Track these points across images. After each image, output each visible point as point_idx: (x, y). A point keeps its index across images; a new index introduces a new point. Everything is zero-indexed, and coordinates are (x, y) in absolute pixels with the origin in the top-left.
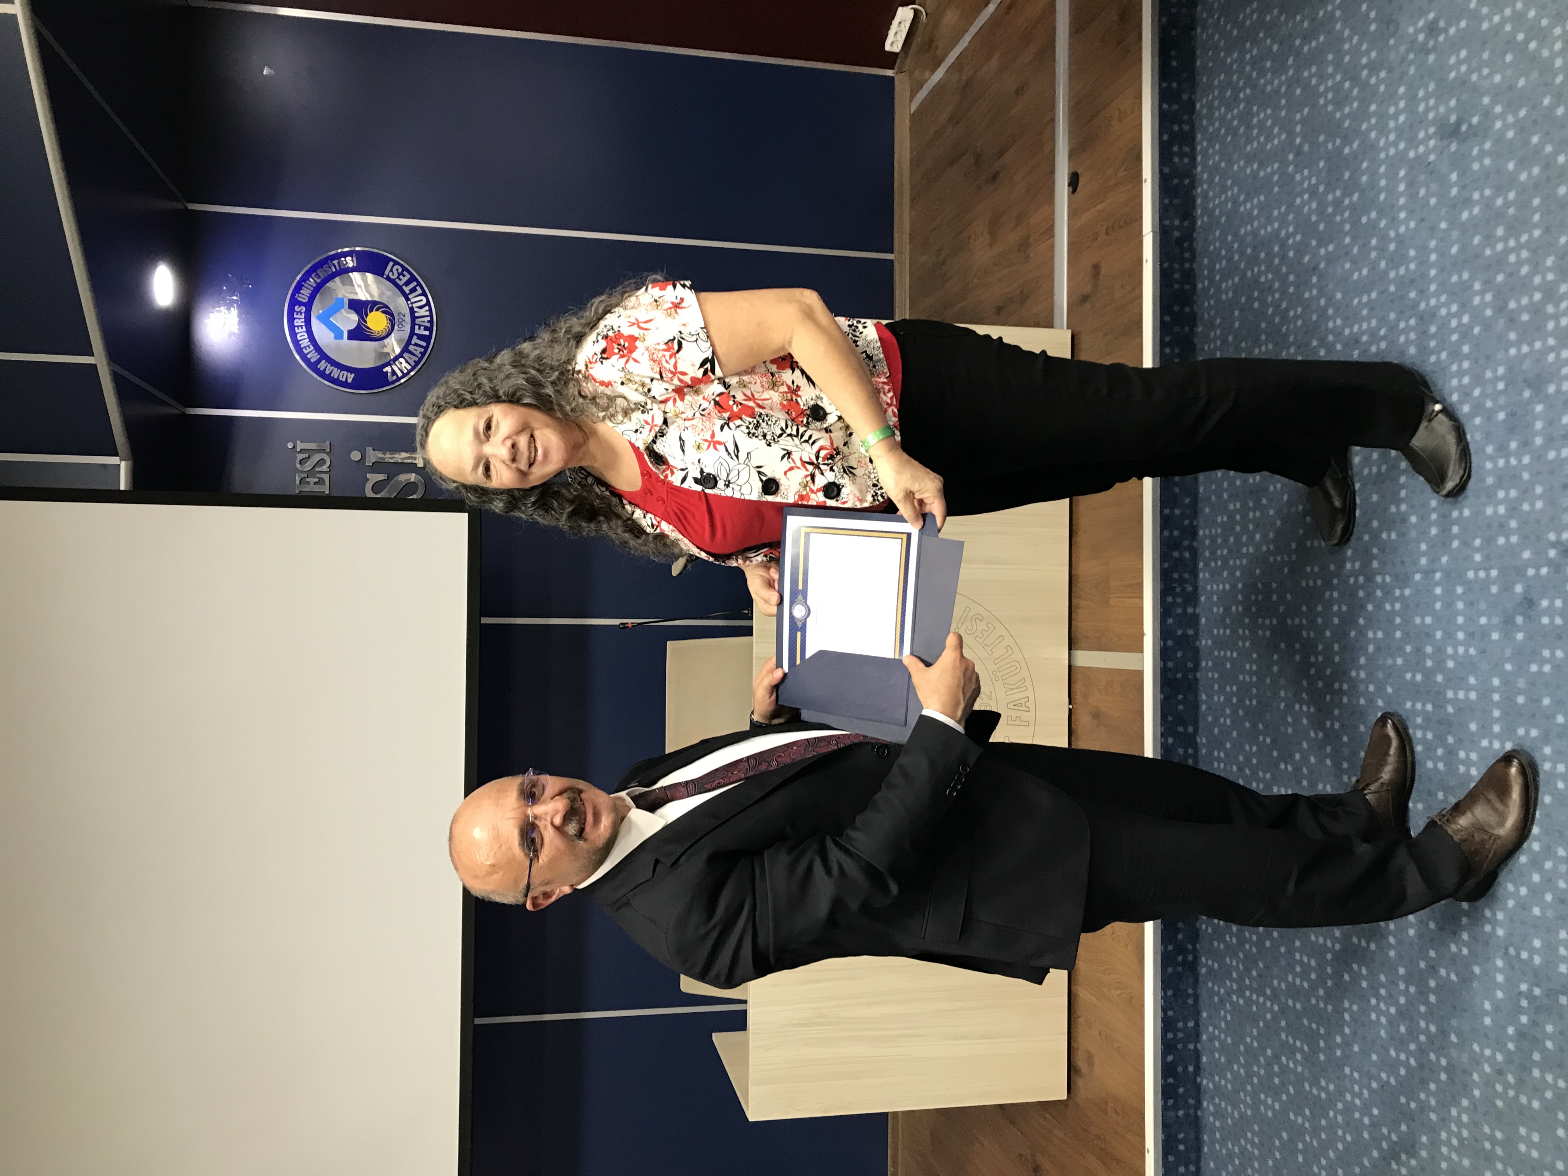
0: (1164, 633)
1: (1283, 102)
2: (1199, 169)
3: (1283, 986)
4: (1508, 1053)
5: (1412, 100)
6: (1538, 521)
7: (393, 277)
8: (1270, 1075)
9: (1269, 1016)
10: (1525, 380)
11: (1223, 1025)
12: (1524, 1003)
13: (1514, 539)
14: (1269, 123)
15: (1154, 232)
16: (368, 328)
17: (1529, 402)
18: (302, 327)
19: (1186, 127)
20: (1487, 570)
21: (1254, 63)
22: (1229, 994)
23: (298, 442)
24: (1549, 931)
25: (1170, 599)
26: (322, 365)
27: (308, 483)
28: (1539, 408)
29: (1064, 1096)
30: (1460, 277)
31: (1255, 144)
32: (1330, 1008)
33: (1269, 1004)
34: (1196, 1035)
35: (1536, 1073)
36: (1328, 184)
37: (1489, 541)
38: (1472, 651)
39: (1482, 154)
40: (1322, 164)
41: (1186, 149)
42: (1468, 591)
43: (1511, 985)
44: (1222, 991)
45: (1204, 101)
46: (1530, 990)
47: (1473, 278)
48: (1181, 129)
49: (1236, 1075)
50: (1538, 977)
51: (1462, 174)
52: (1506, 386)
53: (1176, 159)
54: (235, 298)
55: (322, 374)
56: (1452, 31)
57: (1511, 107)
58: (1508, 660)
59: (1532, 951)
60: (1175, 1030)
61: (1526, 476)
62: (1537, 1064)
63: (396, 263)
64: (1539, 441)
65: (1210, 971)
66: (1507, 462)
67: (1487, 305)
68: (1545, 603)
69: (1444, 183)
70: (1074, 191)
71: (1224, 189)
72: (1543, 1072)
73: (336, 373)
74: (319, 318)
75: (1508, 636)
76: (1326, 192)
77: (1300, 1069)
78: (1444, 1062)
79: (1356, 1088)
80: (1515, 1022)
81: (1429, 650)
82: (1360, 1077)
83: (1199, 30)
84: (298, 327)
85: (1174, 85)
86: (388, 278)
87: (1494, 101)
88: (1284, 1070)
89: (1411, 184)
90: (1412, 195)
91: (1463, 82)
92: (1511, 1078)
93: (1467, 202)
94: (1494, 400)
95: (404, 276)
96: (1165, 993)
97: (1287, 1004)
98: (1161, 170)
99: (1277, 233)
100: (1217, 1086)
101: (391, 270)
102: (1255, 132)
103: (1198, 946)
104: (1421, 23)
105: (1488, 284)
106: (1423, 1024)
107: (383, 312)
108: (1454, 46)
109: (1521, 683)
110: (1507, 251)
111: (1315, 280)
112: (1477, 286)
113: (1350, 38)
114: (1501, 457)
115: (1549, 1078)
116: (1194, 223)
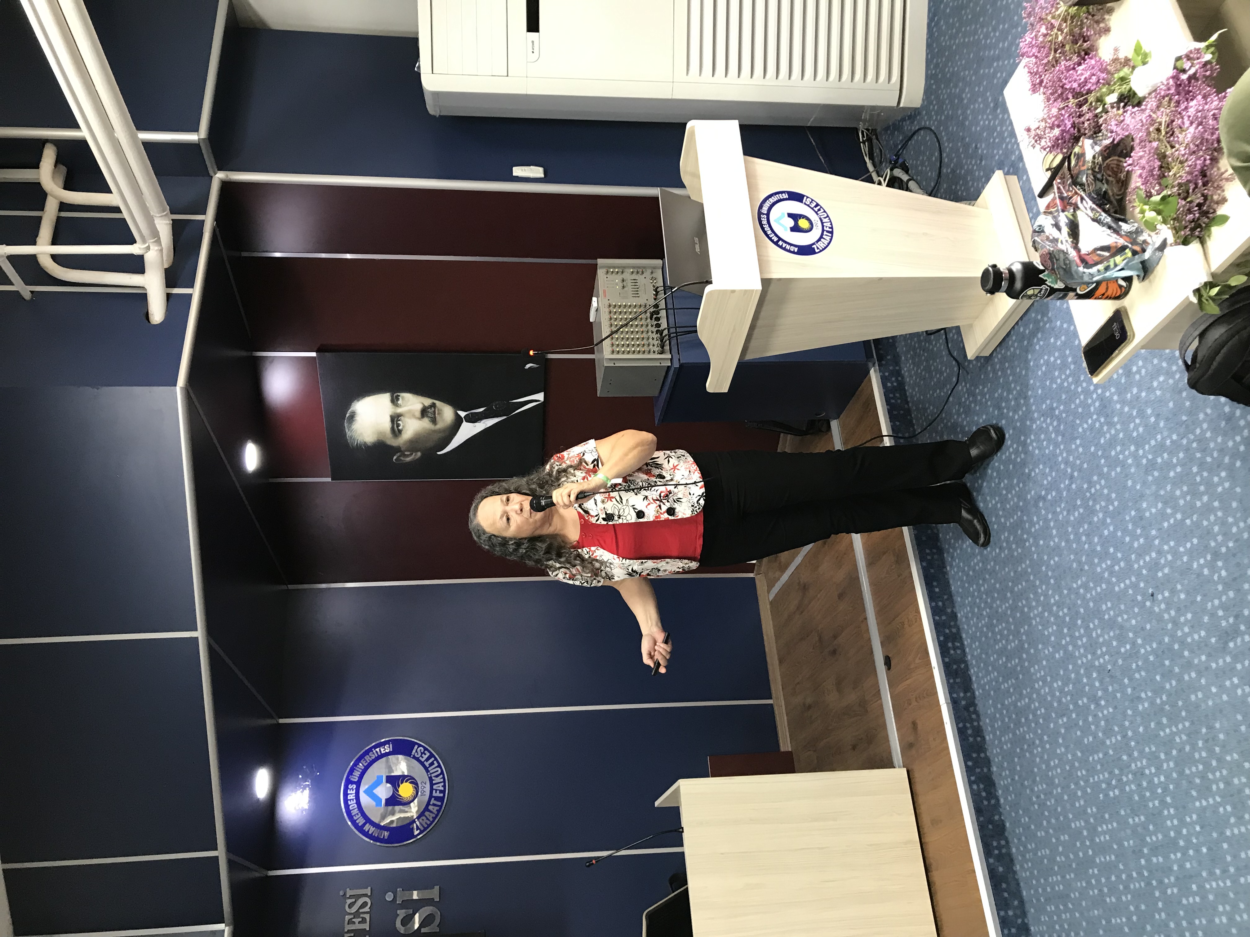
2: (969, 658)
7: (418, 756)
14: (1005, 632)
15: (947, 703)
16: (400, 796)
18: (353, 800)
19: (954, 630)
21: (987, 593)
23: (348, 890)
26: (367, 827)
31: (1000, 645)
41: (957, 645)
45: (962, 613)
48: (951, 631)
53: (952, 652)
55: (366, 834)
63: (420, 746)
70: (889, 669)
73: (376, 832)
74: (365, 792)
83: (948, 568)
84: (351, 800)
85: (940, 604)
86: (415, 758)
95: (425, 754)
98: (943, 661)
101: (416, 751)
107: (410, 783)
116: (974, 693)
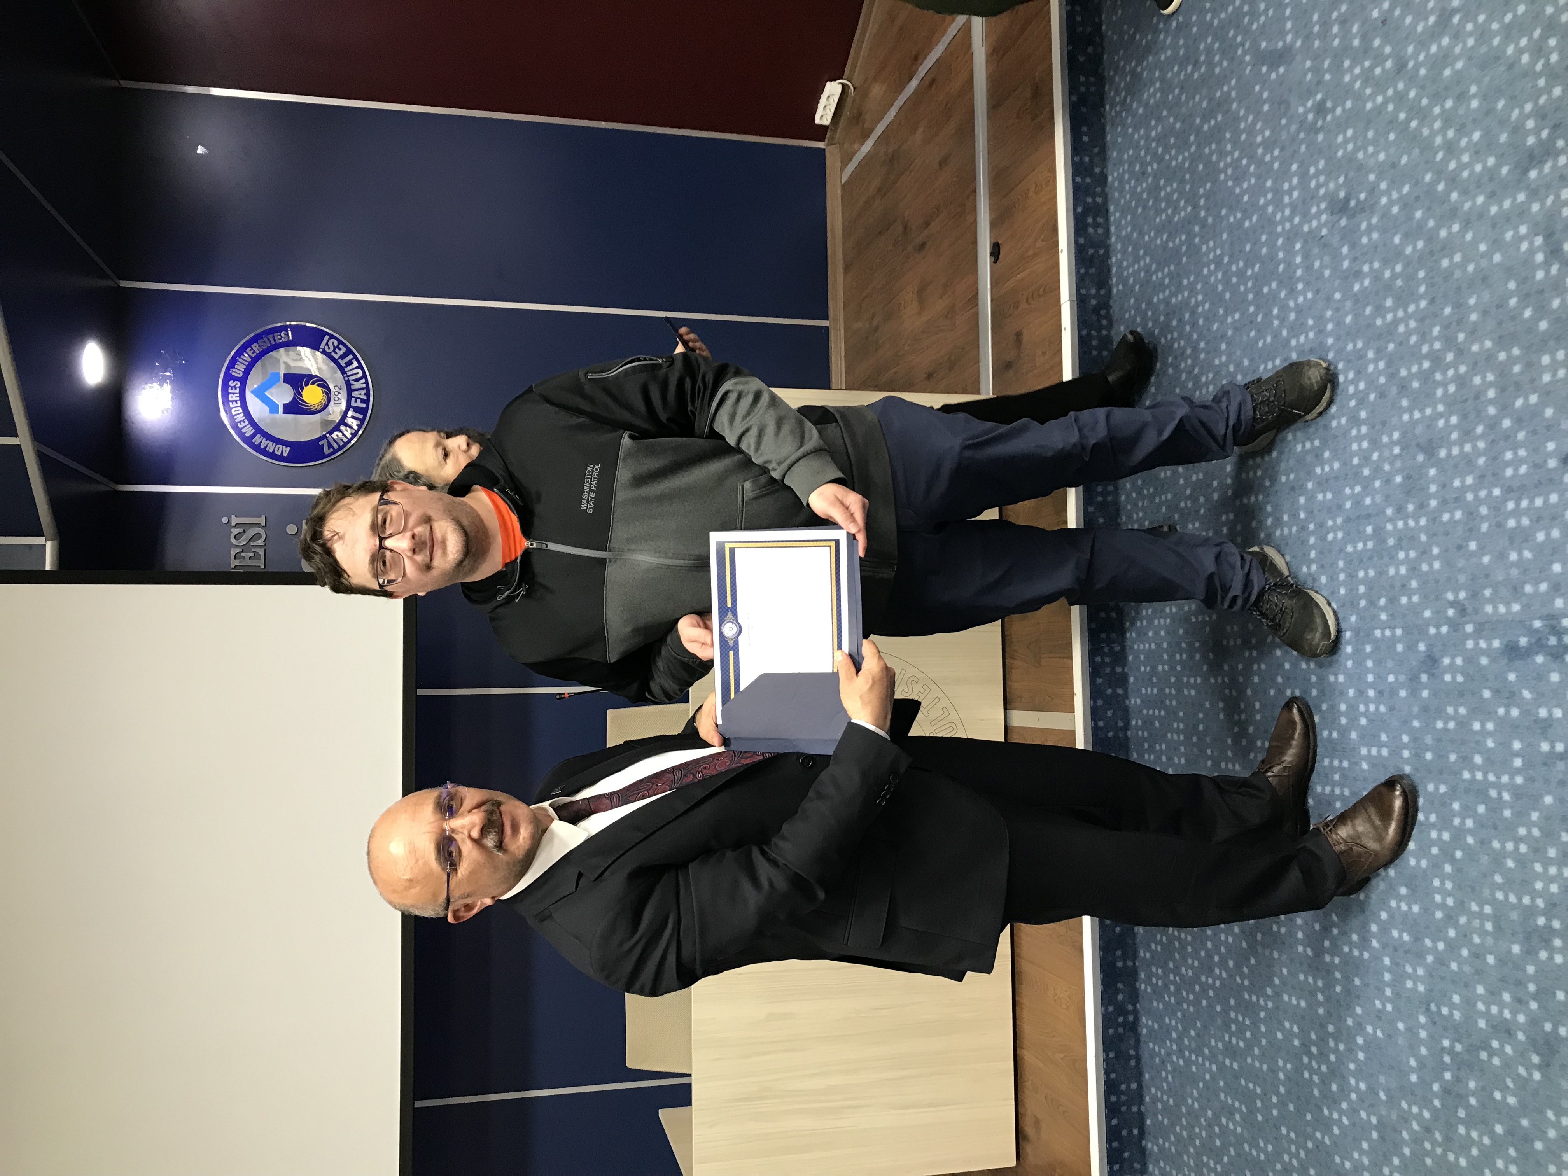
0: (1094, 692)
1: (1187, 176)
2: (1113, 239)
3: (1220, 1045)
4: (1434, 1111)
5: (1304, 176)
6: (1437, 581)
7: (329, 351)
8: (1211, 1136)
9: (1208, 1077)
10: (1418, 445)
11: (1165, 1085)
12: (1447, 1059)
13: (1415, 599)
14: (1175, 196)
15: (1071, 301)
16: (304, 401)
17: (1422, 466)
18: (236, 401)
19: (1099, 200)
20: (1393, 628)
21: (1159, 139)
22: (1169, 1054)
23: (233, 517)
24: (1466, 985)
25: (1098, 659)
26: (258, 439)
27: (244, 557)
28: (1432, 472)
29: (1013, 1164)
30: (1355, 346)
31: (1164, 217)
32: (1265, 1067)
33: (1207, 1064)
34: (1138, 1096)
35: (1462, 1130)
36: (1231, 256)
37: (1393, 601)
38: (1382, 709)
39: (1370, 229)
40: (1225, 236)
41: (1100, 220)
42: (1376, 649)
43: (1434, 1039)
44: (1163, 1051)
45: (1116, 175)
46: (1452, 1047)
47: (1366, 347)
48: (1094, 201)
49: (1179, 1137)
50: (1459, 1032)
51: (1353, 246)
52: (1402, 450)
53: (1091, 230)
54: (168, 374)
55: (257, 448)
56: (1339, 111)
57: (1395, 184)
58: (1416, 717)
59: (1452, 1006)
60: (1119, 1093)
61: (1423, 538)
62: (1462, 1121)
63: (332, 337)
64: (1433, 503)
65: (1151, 1031)
66: (1406, 524)
67: (1380, 373)
68: (1447, 661)
69: (1336, 257)
70: (996, 261)
71: (1137, 259)
72: (1468, 1129)
73: (271, 447)
74: (253, 392)
75: (1414, 693)
76: (1230, 263)
77: (1239, 1130)
78: (1374, 1120)
79: (1293, 1148)
80: (1439, 1078)
81: (1343, 707)
82: (1297, 1136)
83: (1108, 107)
84: (232, 401)
85: (1087, 159)
86: (324, 352)
87: (1380, 177)
88: (1224, 1129)
89: (1306, 256)
90: (1308, 268)
91: (1350, 159)
92: (1438, 1136)
93: (1358, 274)
94: (1392, 464)
95: (340, 349)
96: (1107, 1055)
97: (1224, 1062)
98: (1076, 241)
99: (1186, 302)
100: (1162, 1149)
101: (327, 344)
102: (1163, 205)
103: (1138, 1006)
104: (1310, 104)
105: (1380, 352)
106: (1352, 1081)
107: (319, 385)
108: (1341, 126)
109: (1429, 740)
110: (1396, 322)
111: (1223, 346)
112: (1371, 354)
113: (1245, 118)
114: (1401, 519)
115: (1474, 1135)
116: (1110, 291)
